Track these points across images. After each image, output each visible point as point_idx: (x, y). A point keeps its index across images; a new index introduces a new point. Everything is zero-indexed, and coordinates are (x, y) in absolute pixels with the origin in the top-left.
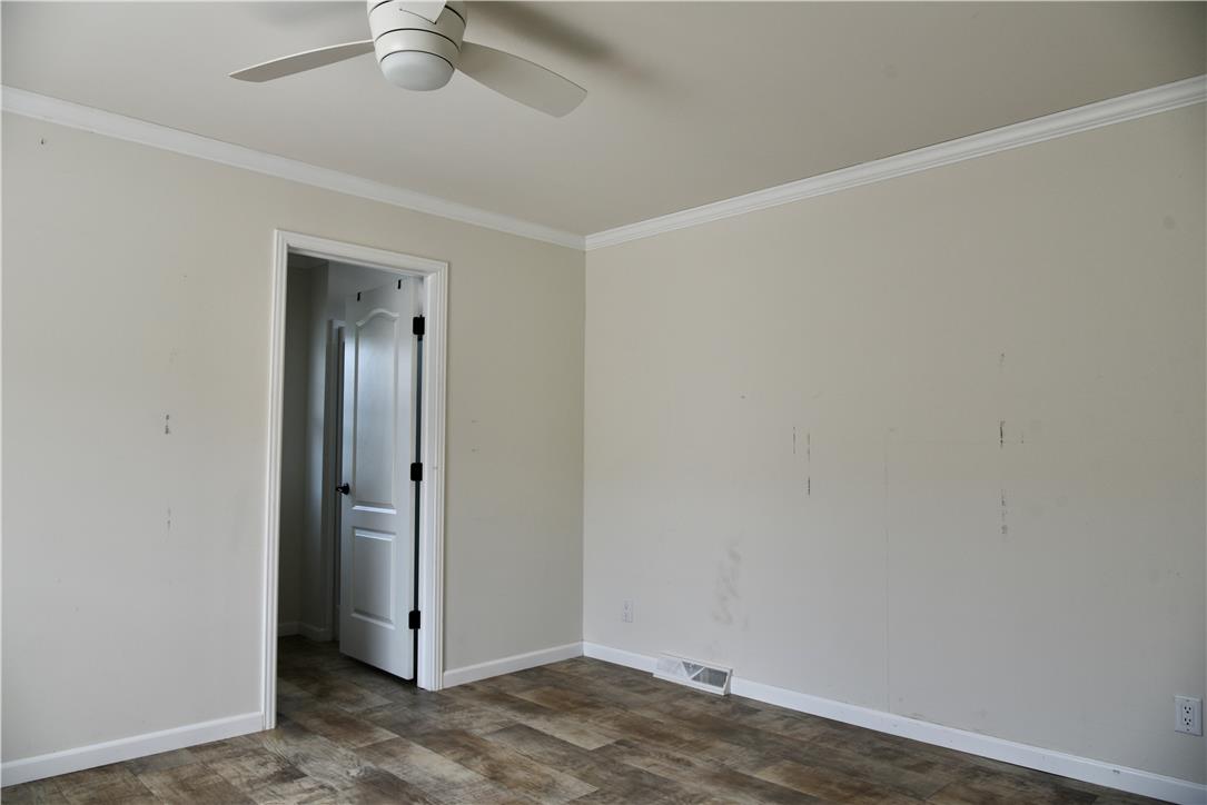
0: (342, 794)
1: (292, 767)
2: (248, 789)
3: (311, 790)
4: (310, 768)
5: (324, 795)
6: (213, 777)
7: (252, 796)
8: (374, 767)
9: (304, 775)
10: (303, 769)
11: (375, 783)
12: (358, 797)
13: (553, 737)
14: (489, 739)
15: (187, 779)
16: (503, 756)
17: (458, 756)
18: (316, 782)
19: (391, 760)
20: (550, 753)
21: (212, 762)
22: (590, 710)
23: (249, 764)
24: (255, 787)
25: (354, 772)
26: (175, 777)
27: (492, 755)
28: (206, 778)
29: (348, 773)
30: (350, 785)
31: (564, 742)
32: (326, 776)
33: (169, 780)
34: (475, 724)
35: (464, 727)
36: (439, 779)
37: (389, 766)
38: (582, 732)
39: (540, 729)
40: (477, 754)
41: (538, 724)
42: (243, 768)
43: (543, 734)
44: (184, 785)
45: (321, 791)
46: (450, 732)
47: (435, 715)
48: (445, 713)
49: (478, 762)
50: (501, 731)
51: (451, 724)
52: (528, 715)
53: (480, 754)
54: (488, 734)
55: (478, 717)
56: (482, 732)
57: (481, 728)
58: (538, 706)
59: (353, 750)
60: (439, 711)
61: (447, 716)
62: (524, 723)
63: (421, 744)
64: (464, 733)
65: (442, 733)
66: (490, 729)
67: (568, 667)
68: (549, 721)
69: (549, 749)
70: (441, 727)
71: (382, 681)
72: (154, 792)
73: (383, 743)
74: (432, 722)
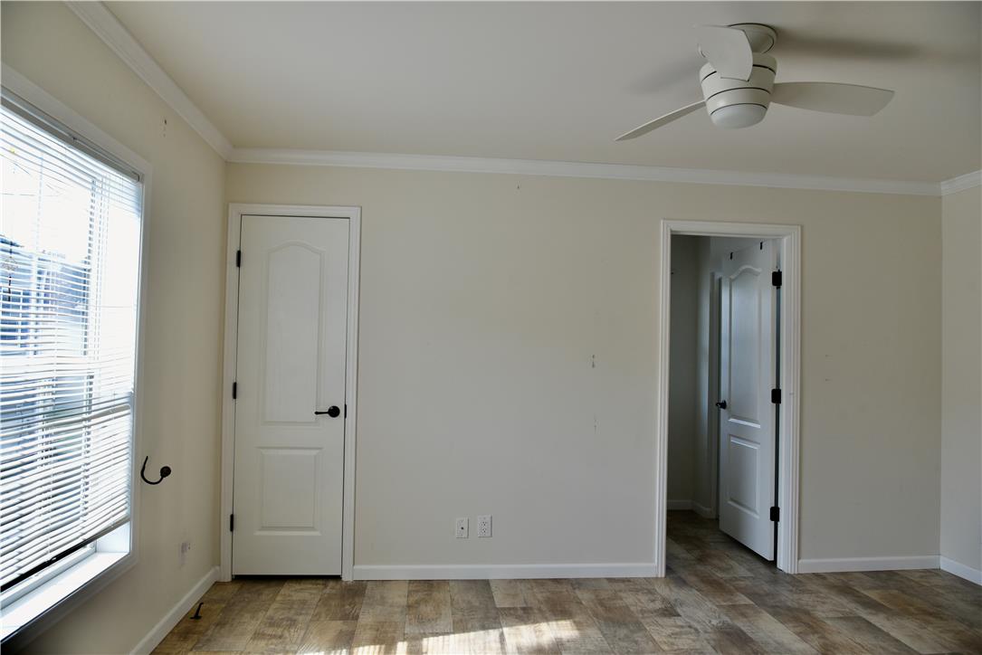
0: (703, 635)
1: (672, 607)
2: (641, 616)
3: (682, 627)
4: (684, 612)
5: (691, 633)
6: (619, 601)
7: (642, 621)
8: (729, 621)
9: (679, 615)
10: (679, 611)
11: (728, 634)
12: (714, 640)
13: (888, 635)
14: (829, 622)
15: (604, 599)
16: (837, 639)
17: (798, 629)
18: (687, 622)
19: (745, 619)
20: (881, 647)
21: (620, 591)
22: (931, 619)
23: (644, 598)
24: (645, 615)
25: (714, 622)
26: (597, 596)
27: (829, 636)
28: (615, 601)
29: (710, 622)
30: (710, 630)
31: (897, 641)
32: (694, 620)
33: (593, 597)
34: (819, 608)
35: (809, 608)
36: (778, 643)
37: (741, 624)
38: (920, 637)
39: (878, 625)
40: (815, 632)
41: (878, 620)
42: (639, 600)
43: (880, 630)
44: (601, 603)
45: (688, 629)
46: (797, 609)
47: (787, 594)
48: (796, 593)
49: (815, 639)
50: (841, 618)
51: (798, 603)
52: (869, 611)
53: (816, 632)
54: (827, 618)
55: (824, 603)
56: (823, 615)
57: (823, 612)
58: (880, 604)
59: (717, 606)
60: (791, 591)
61: (796, 596)
62: (865, 616)
63: (770, 614)
64: (807, 613)
65: (789, 609)
66: (831, 615)
67: (922, 577)
68: (888, 620)
69: (882, 644)
70: (789, 604)
71: (749, 557)
72: (584, 602)
73: (740, 605)
74: (783, 598)
